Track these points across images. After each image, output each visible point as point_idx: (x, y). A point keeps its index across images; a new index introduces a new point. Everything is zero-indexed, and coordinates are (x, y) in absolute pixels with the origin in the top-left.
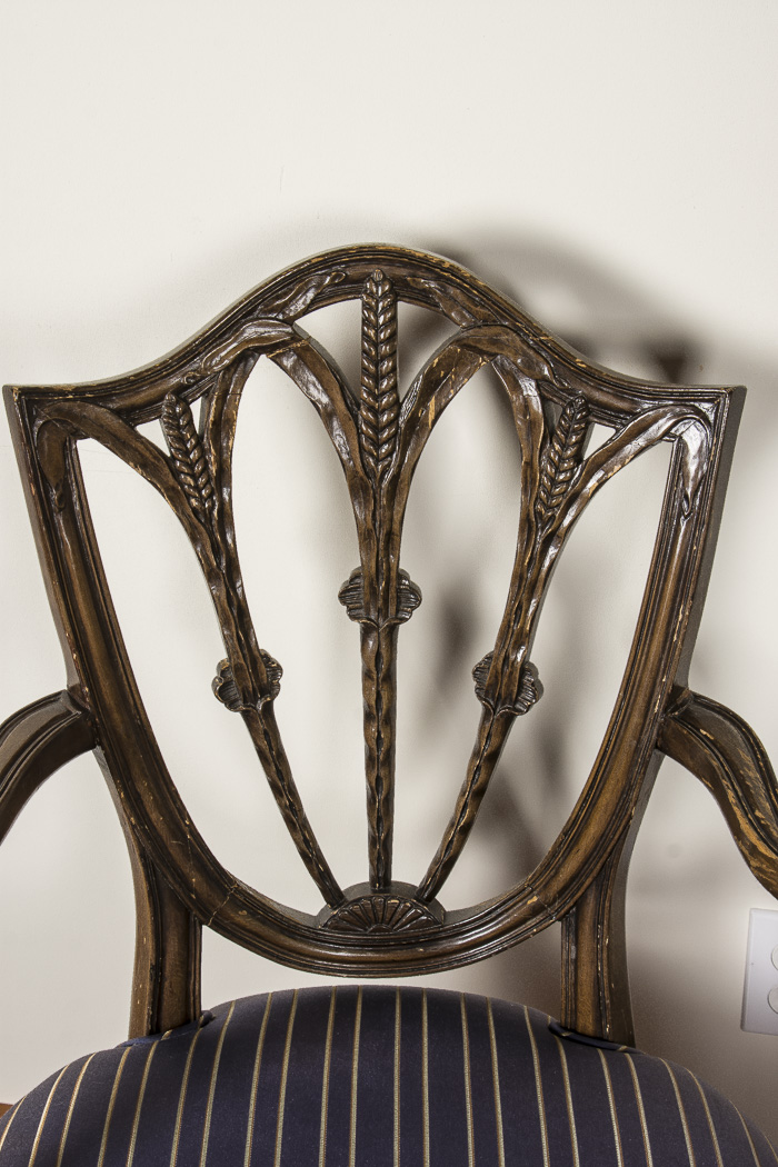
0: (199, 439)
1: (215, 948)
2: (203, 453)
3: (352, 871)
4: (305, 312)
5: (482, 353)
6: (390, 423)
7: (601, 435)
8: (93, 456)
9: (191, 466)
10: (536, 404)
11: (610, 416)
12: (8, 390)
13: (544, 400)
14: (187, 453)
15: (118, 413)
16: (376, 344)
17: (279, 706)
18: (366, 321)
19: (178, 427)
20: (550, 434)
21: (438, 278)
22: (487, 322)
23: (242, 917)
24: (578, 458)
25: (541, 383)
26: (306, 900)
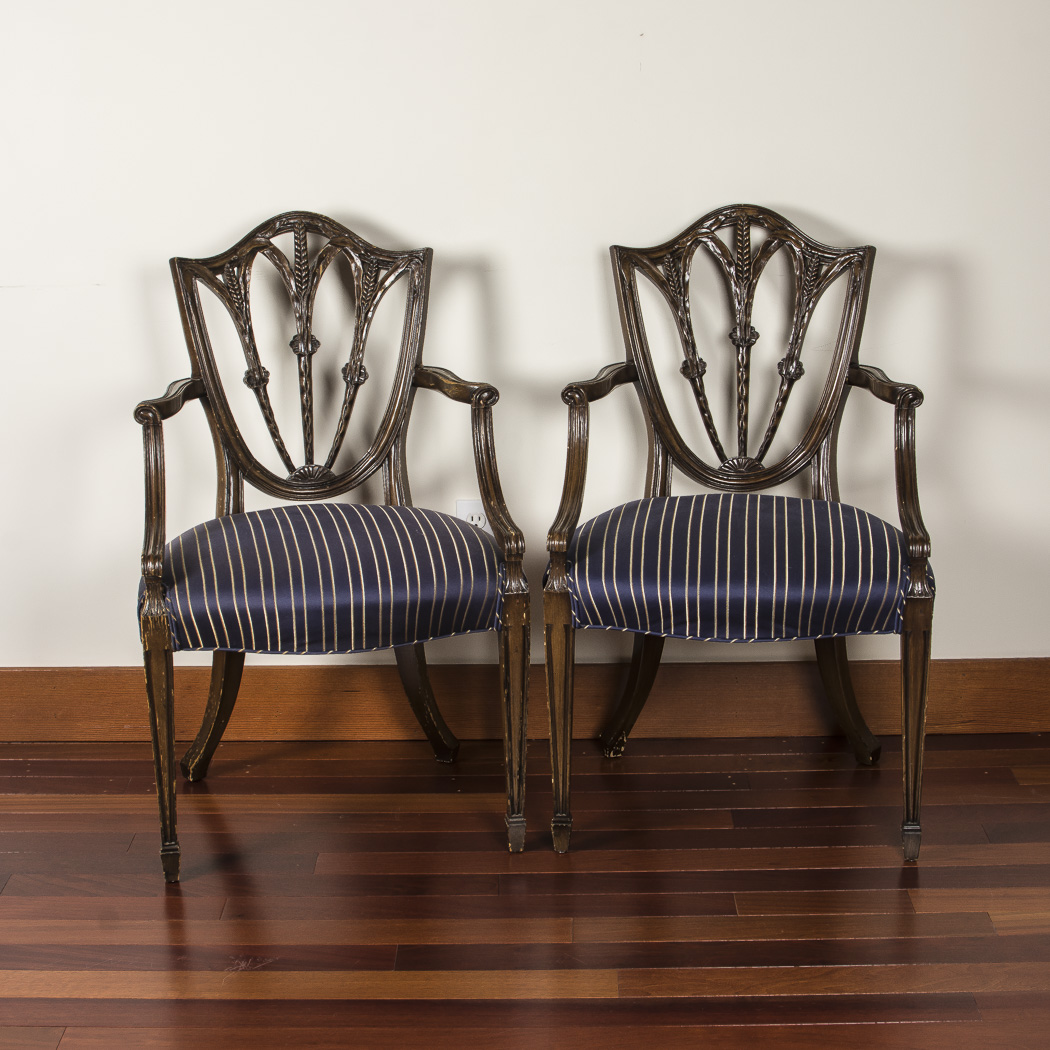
0: (238, 282)
1: (248, 488)
2: (239, 288)
3: (299, 461)
4: (274, 236)
5: (338, 246)
6: (306, 275)
7: (383, 273)
8: (203, 290)
9: (235, 290)
10: (359, 263)
11: (385, 265)
12: (172, 262)
13: (363, 263)
14: (234, 286)
15: (210, 269)
16: (299, 246)
17: (268, 387)
18: (296, 238)
19: (230, 276)
20: (365, 274)
21: (322, 221)
22: (340, 235)
23: (257, 473)
24: (376, 281)
25: (360, 256)
26: (282, 473)
